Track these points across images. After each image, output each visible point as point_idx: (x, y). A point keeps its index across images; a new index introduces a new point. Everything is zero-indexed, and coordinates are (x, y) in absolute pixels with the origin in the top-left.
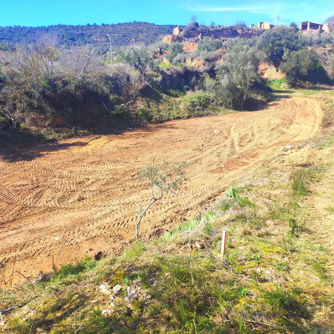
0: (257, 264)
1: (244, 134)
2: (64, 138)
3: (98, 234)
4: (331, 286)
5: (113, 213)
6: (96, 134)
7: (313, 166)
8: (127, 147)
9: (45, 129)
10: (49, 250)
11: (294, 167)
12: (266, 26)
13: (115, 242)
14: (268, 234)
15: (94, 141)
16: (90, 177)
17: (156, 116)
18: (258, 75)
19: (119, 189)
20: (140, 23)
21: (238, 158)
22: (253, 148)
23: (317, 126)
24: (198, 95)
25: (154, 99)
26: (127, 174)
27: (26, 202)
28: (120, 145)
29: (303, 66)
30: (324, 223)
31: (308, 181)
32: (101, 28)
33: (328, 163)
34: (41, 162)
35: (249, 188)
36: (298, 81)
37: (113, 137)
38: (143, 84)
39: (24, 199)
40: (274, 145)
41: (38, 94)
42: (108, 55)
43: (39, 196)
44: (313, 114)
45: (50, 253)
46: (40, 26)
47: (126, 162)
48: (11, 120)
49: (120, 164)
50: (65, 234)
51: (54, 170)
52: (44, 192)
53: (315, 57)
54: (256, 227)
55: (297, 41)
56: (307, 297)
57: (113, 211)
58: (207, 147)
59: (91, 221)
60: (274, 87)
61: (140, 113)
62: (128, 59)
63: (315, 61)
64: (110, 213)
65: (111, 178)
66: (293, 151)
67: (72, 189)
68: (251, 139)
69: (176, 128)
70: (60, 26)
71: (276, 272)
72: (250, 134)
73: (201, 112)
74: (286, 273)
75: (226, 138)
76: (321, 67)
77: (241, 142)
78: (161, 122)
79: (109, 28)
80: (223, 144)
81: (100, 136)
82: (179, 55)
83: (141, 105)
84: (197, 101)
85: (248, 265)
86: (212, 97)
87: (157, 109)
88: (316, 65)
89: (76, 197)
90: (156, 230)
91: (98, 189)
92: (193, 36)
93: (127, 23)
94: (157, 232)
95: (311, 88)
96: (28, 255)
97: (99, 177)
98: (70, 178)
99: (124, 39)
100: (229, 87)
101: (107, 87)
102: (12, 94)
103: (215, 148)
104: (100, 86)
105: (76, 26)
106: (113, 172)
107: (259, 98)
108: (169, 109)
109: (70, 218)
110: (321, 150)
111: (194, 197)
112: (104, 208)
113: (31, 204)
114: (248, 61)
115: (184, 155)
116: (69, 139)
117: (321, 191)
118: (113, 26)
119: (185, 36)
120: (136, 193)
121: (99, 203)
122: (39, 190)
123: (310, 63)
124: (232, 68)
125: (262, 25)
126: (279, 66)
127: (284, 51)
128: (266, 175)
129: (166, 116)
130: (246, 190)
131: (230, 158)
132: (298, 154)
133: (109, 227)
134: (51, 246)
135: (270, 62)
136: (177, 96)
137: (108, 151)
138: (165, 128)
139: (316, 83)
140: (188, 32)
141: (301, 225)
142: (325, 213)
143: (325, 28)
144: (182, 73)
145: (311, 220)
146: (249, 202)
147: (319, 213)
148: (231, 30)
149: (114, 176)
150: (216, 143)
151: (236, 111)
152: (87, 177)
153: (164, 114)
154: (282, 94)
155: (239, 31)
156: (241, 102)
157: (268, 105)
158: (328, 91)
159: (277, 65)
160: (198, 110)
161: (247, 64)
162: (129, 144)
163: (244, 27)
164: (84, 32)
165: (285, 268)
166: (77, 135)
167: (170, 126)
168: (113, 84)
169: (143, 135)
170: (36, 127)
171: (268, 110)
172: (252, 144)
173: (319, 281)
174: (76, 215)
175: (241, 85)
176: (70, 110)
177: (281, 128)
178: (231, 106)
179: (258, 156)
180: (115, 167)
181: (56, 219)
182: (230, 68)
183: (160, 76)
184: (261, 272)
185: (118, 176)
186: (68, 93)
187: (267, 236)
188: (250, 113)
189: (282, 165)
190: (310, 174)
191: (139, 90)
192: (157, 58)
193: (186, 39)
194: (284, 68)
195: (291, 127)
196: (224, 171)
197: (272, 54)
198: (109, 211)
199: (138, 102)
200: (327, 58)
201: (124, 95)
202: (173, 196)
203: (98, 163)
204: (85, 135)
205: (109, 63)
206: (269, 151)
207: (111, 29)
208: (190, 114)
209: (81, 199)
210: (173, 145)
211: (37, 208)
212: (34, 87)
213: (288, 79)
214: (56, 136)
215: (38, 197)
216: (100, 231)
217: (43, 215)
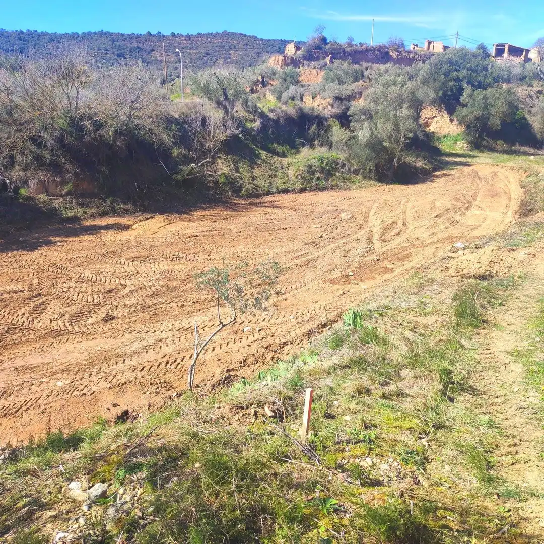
0: (367, 451)
1: (390, 222)
2: (93, 216)
3: (131, 379)
4: (496, 497)
5: (160, 344)
6: (147, 212)
7: (497, 278)
8: (196, 234)
9: (62, 200)
10: (45, 403)
11: (464, 279)
12: (438, 48)
13: (158, 393)
14: (400, 394)
15: (141, 223)
16: (128, 282)
17: (248, 186)
18: (420, 126)
19: (175, 305)
20: (233, 34)
21: (377, 260)
22: (403, 245)
23: (510, 213)
24: (319, 154)
25: (246, 158)
26: (191, 279)
27: (17, 320)
28: (185, 232)
29: (493, 115)
30: (502, 378)
31: (485, 303)
32: (170, 40)
33: (522, 275)
34: (50, 254)
35: (382, 312)
36: (484, 139)
37: (175, 217)
38: (228, 133)
39: (13, 315)
40: (438, 241)
41: (53, 142)
42: (178, 83)
43: (39, 310)
44: (505, 193)
45: (46, 409)
46: (70, 32)
47: (191, 260)
48: (5, 183)
49: (181, 262)
50: (74, 377)
51: (69, 268)
52: (49, 304)
53: (514, 100)
54: (381, 381)
55: (486, 74)
56: (448, 518)
57: (160, 341)
58: (327, 241)
59: (122, 357)
60: (445, 146)
61: (222, 180)
62: (206, 90)
63: (513, 107)
64: (155, 344)
65: (162, 286)
66: (466, 252)
67: (96, 301)
68: (401, 231)
69: (280, 207)
70: (102, 34)
71: (400, 467)
72: (400, 223)
73: (323, 183)
74: (419, 470)
75: (360, 227)
76: (524, 118)
77: (384, 234)
78: (255, 196)
79: (182, 40)
80: (355, 237)
81: (152, 215)
82: (292, 87)
83: (223, 167)
84: (317, 164)
85: (351, 453)
86: (342, 158)
87: (250, 174)
88: (515, 114)
89: (101, 314)
90: (223, 377)
91: (139, 303)
92: (318, 59)
93: (212, 34)
94: (225, 380)
95: (504, 152)
96: (7, 410)
97: (144, 282)
98: (94, 282)
99: (205, 59)
100: (371, 143)
101: (168, 135)
102: (7, 139)
103: (341, 242)
104: (157, 132)
105: (129, 35)
106: (168, 275)
107: (420, 163)
108: (270, 176)
109: (87, 350)
110: (512, 252)
111: (298, 323)
112: (147, 334)
113: (25, 324)
114: (403, 101)
115: (289, 252)
116: (101, 217)
117: (505, 321)
118: (189, 37)
119: (304, 58)
120: (201, 311)
121: (139, 327)
122: (41, 300)
123: (504, 110)
124: (377, 113)
125: (431, 46)
126: (455, 114)
127: (463, 89)
128: (415, 290)
129: (265, 186)
130: (377, 315)
131: (364, 260)
132: (474, 257)
133: (151, 368)
134: (48, 396)
135: (441, 106)
136: (284, 155)
137: (164, 241)
138: (261, 206)
139: (513, 144)
140: (309, 52)
141: (460, 380)
142: (507, 361)
143: (533, 55)
144: (294, 117)
145: (482, 372)
146: (376, 336)
147: (496, 360)
148: (379, 51)
149: (168, 282)
150: (343, 235)
151: (380, 184)
152: (123, 282)
153: (262, 184)
154: (458, 159)
155: (394, 54)
156: (389, 169)
157: (434, 176)
158: (532, 157)
159: (451, 111)
160: (318, 179)
161: (402, 107)
162: (200, 230)
163: (401, 48)
164: (140, 45)
165: (417, 458)
166: (114, 212)
167: (271, 204)
168: (179, 130)
169: (225, 217)
170: (47, 195)
171: (434, 185)
172: (402, 238)
173: (477, 485)
174: (98, 344)
175: (391, 142)
176: (104, 169)
177: (451, 214)
178: (372, 175)
179: (410, 259)
180: (171, 267)
181: (63, 350)
182: (373, 113)
183: (258, 121)
184: (373, 466)
185: (175, 283)
186: (102, 141)
187: (397, 398)
188: (404, 187)
189: (443, 274)
190: (490, 291)
191: (221, 142)
192: (257, 92)
193: (305, 62)
194: (463, 117)
195: (469, 213)
196: (352, 281)
197: (445, 94)
198: (153, 341)
199: (219, 161)
200: (534, 104)
201: (196, 149)
202: (264, 320)
203: (146, 259)
204: (127, 213)
205: (178, 97)
206: (429, 251)
207: (185, 42)
208: (304, 186)
209: (109, 319)
210: (271, 234)
211: (33, 330)
212: (46, 129)
213: (468, 134)
214: (79, 211)
215: (38, 312)
216: (134, 373)
217: (41, 343)
